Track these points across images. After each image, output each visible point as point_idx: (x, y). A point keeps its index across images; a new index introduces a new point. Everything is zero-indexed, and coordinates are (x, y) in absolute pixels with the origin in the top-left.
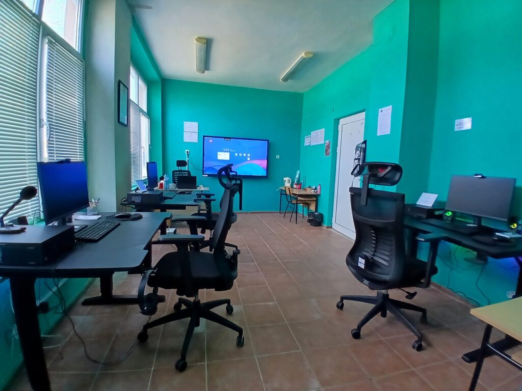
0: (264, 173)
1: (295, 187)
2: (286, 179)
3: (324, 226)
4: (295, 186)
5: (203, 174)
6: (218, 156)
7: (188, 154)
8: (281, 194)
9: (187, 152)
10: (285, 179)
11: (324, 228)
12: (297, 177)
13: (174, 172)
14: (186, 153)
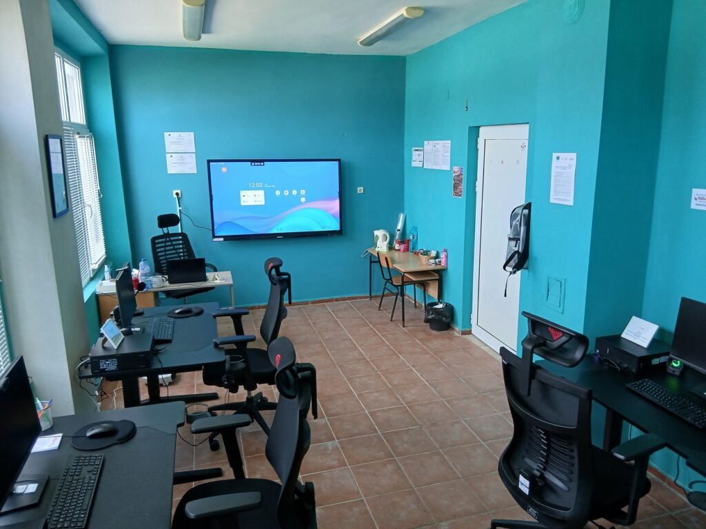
0: (335, 226)
1: (397, 248)
2: (379, 233)
3: (457, 329)
4: (397, 246)
5: (214, 237)
6: (242, 199)
7: (179, 199)
8: (371, 262)
9: (177, 194)
10: (376, 233)
11: (457, 334)
12: (400, 226)
13: (154, 240)
14: (175, 196)
